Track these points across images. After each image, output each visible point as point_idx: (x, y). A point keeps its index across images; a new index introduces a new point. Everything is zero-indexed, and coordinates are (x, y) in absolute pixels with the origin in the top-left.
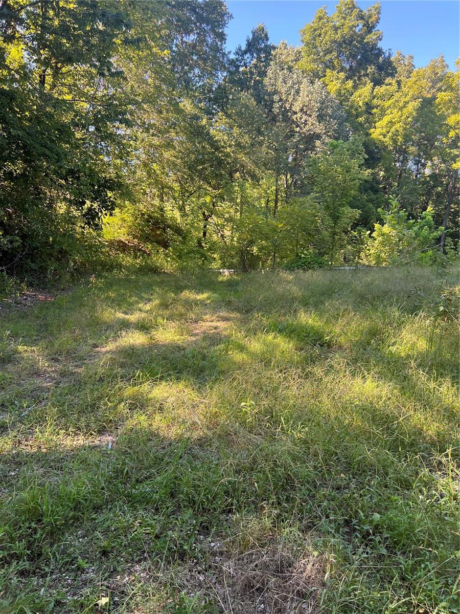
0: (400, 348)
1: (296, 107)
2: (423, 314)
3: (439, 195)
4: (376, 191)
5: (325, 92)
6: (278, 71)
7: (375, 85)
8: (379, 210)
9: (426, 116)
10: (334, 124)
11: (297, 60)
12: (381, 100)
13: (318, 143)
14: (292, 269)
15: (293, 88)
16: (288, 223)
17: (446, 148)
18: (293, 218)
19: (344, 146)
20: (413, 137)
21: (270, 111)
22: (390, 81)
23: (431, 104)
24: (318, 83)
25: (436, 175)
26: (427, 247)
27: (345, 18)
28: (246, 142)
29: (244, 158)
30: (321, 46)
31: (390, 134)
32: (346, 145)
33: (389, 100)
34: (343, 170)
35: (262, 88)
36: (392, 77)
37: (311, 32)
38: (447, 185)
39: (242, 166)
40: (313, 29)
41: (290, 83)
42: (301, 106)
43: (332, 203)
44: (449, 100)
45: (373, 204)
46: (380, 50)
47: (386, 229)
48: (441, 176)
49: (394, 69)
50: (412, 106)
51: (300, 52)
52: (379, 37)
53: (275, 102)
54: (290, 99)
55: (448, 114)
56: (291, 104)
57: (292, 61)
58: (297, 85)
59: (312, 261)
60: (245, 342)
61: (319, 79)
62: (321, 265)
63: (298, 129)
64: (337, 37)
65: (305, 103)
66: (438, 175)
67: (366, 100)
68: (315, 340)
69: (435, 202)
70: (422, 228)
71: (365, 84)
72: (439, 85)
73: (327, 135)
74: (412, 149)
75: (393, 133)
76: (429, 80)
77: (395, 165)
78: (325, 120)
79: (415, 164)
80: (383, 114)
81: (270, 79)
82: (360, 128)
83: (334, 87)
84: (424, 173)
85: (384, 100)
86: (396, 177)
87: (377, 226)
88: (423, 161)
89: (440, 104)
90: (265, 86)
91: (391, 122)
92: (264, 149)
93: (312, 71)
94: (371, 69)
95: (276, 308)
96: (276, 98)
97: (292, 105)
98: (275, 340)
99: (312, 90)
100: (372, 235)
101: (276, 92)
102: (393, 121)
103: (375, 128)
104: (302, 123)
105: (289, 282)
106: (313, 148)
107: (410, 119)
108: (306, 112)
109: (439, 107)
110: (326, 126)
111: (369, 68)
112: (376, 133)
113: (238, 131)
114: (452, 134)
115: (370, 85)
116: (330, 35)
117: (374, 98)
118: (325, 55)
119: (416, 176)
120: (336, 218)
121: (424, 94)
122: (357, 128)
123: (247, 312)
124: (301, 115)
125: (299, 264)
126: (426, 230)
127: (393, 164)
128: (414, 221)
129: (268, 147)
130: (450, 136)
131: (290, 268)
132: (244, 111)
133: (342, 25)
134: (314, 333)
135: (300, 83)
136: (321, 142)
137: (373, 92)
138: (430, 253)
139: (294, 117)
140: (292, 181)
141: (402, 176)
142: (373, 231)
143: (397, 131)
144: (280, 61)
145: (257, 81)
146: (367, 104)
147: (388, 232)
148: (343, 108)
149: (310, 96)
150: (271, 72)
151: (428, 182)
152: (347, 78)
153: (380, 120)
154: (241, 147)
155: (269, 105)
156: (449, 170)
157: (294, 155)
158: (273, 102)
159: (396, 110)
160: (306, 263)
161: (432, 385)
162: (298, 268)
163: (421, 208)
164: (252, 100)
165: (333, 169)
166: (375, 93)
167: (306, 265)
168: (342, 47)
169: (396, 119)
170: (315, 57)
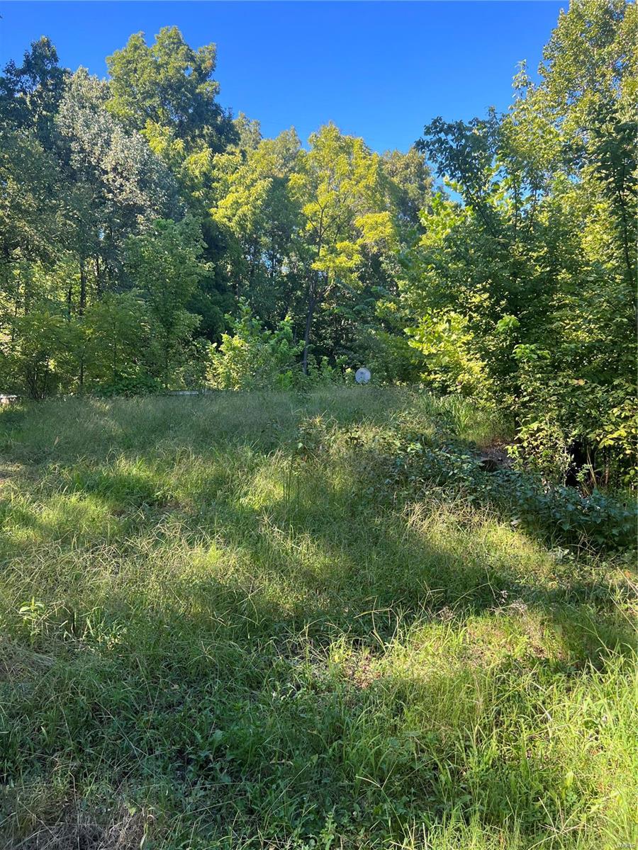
0: (254, 499)
1: (107, 164)
2: (280, 454)
3: (298, 299)
4: (223, 290)
5: (147, 150)
6: (77, 109)
7: (214, 152)
8: (227, 316)
9: (279, 200)
10: (162, 195)
11: (104, 98)
12: (223, 172)
13: (140, 218)
14: (109, 394)
15: (101, 136)
16: (100, 328)
17: (303, 243)
18: (107, 321)
19: (175, 228)
20: (265, 224)
21: (67, 164)
22: (234, 150)
23: (284, 186)
24: (137, 136)
25: (294, 275)
26: (288, 366)
27: (170, 56)
28: (30, 205)
29: (26, 228)
30: (137, 85)
31: (236, 218)
32: (178, 227)
33: (233, 173)
34: (175, 260)
35: (53, 129)
36: (234, 144)
37: (123, 64)
38: (308, 288)
39: (24, 238)
40: (124, 60)
41: (96, 128)
42: (113, 163)
43: (162, 304)
44: (303, 183)
45: (220, 306)
46: (218, 107)
47: (237, 341)
48: (300, 277)
49: (237, 134)
50: (262, 185)
51: (108, 88)
52: (215, 89)
53: (74, 152)
54: (97, 150)
55: (304, 201)
56: (99, 158)
57: (97, 98)
58: (107, 134)
59: (139, 384)
60: (33, 510)
61: (138, 130)
62: (152, 389)
63: (110, 196)
64: (159, 77)
65: (119, 159)
66: (296, 275)
67: (204, 169)
68: (141, 497)
69: (294, 309)
70: (279, 341)
71: (201, 149)
72: (292, 164)
73: (154, 209)
74: (265, 240)
75: (240, 217)
76: (280, 155)
77: (245, 258)
78: (150, 188)
79: (270, 259)
80: (226, 191)
81: (64, 117)
82: (197, 204)
83: (158, 145)
84: (281, 272)
85: (227, 173)
86: (248, 273)
87: (225, 337)
88: (278, 256)
89: (293, 188)
90: (57, 126)
91: (237, 202)
92: (59, 218)
93: (128, 118)
94: (208, 129)
95: (84, 453)
96: (74, 146)
97: (99, 160)
98: (82, 504)
99: (128, 144)
100: (220, 349)
101: (74, 138)
102: (240, 201)
103: (217, 207)
104: (117, 189)
105: (105, 414)
106: (134, 225)
107: (259, 202)
108: (122, 172)
109: (293, 191)
110: (152, 197)
111: (205, 127)
112: (219, 214)
113: (15, 187)
114: (309, 226)
115: (207, 152)
116: (150, 73)
117: (214, 167)
118: (144, 99)
119: (272, 275)
120: (169, 325)
121: (275, 172)
122: (193, 204)
123: (37, 462)
124: (115, 177)
125: (120, 387)
126: (285, 344)
127: (243, 256)
128: (270, 332)
129: (66, 216)
130: (307, 228)
131: (105, 393)
132: (24, 157)
133: (166, 64)
134: (140, 488)
135: (110, 131)
136: (144, 216)
137: (212, 160)
138: (290, 373)
139: (104, 178)
140: (106, 268)
141: (254, 272)
142: (220, 343)
143: (245, 215)
144: (79, 94)
145: (44, 116)
146: (205, 174)
147: (239, 345)
148: (174, 175)
149: (126, 152)
150: (65, 108)
151: (285, 284)
152: (176, 136)
153: (222, 198)
154: (20, 210)
155: (65, 155)
156: (308, 271)
157: (107, 232)
158: (70, 151)
159: (242, 188)
160: (130, 387)
161: (289, 544)
162: (118, 394)
163: (279, 314)
164: (37, 143)
165: (161, 258)
166: (214, 162)
167: (129, 388)
168: (167, 93)
169: (242, 200)
170: (131, 99)
